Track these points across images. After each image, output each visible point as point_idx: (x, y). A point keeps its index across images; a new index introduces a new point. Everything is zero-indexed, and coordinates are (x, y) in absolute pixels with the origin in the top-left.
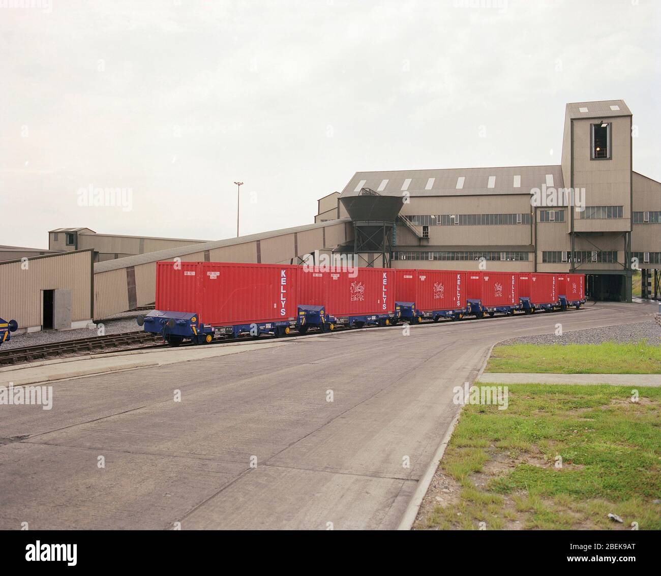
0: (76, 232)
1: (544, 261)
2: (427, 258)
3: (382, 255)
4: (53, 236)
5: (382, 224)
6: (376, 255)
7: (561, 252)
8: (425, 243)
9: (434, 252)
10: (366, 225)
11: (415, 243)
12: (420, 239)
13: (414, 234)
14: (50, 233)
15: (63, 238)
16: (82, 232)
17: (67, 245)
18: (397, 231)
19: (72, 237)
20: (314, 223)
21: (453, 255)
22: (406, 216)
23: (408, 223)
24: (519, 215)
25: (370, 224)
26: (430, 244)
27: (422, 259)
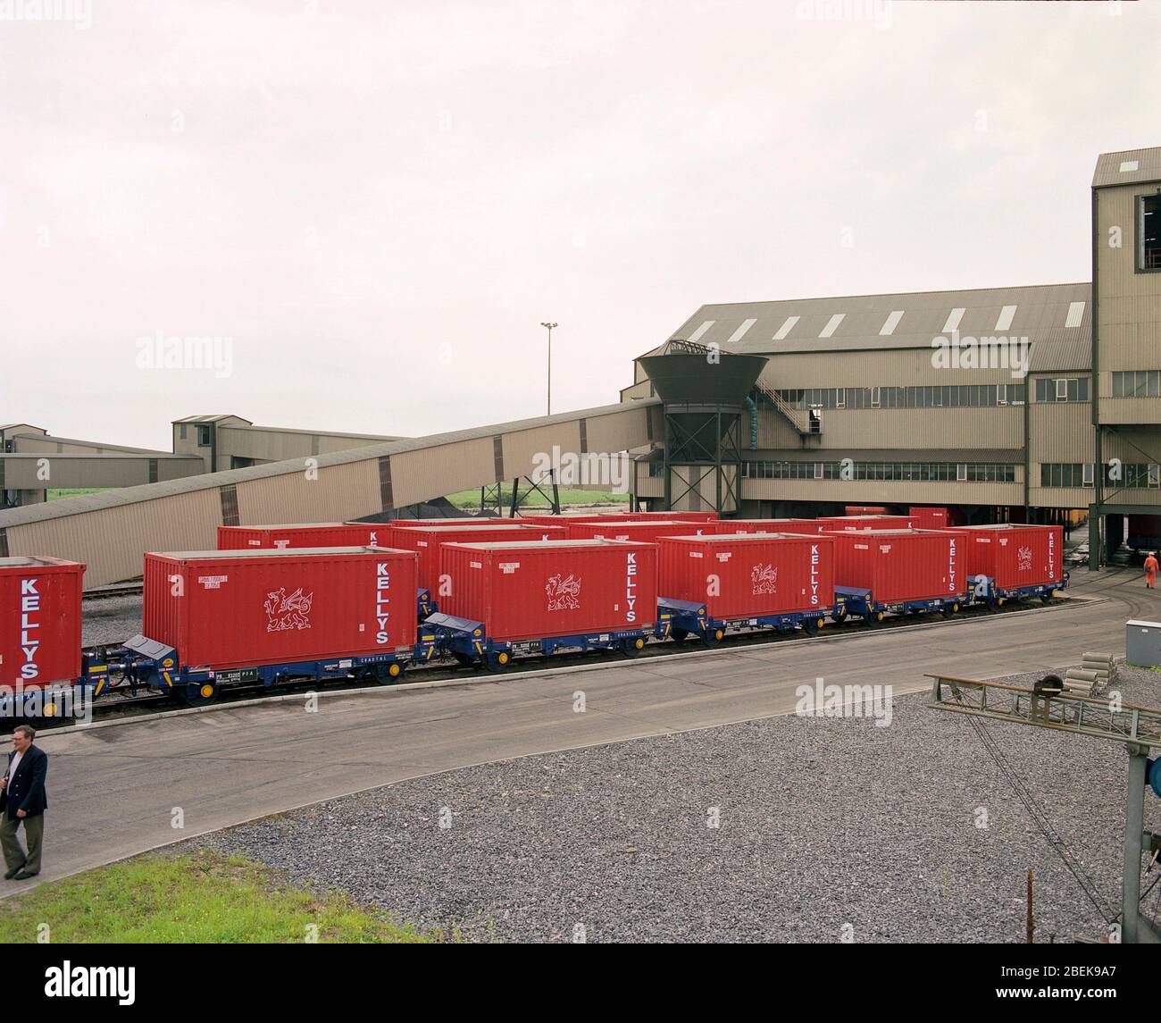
0: (213, 423)
1: (1045, 483)
2: (811, 476)
3: (715, 470)
4: (178, 428)
5: (714, 410)
6: (704, 470)
7: (1081, 465)
8: (812, 444)
9: (824, 463)
10: (684, 411)
11: (794, 443)
12: (803, 437)
13: (791, 424)
14: (174, 423)
15: (193, 433)
16: (225, 422)
17: (200, 445)
18: (759, 419)
19: (208, 431)
20: (619, 402)
21: (863, 470)
22: (778, 391)
23: (781, 405)
24: (1002, 386)
25: (691, 411)
26: (822, 446)
27: (802, 476)
